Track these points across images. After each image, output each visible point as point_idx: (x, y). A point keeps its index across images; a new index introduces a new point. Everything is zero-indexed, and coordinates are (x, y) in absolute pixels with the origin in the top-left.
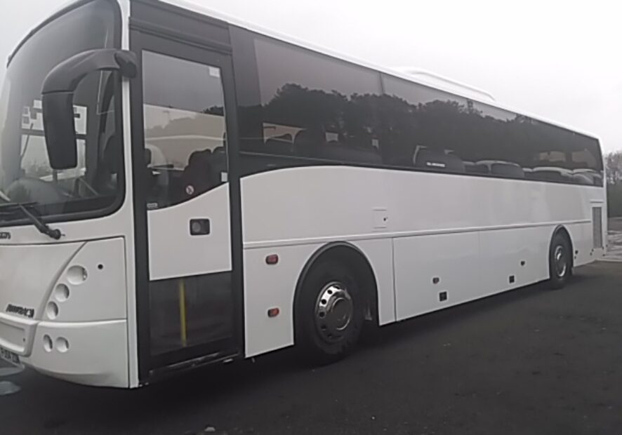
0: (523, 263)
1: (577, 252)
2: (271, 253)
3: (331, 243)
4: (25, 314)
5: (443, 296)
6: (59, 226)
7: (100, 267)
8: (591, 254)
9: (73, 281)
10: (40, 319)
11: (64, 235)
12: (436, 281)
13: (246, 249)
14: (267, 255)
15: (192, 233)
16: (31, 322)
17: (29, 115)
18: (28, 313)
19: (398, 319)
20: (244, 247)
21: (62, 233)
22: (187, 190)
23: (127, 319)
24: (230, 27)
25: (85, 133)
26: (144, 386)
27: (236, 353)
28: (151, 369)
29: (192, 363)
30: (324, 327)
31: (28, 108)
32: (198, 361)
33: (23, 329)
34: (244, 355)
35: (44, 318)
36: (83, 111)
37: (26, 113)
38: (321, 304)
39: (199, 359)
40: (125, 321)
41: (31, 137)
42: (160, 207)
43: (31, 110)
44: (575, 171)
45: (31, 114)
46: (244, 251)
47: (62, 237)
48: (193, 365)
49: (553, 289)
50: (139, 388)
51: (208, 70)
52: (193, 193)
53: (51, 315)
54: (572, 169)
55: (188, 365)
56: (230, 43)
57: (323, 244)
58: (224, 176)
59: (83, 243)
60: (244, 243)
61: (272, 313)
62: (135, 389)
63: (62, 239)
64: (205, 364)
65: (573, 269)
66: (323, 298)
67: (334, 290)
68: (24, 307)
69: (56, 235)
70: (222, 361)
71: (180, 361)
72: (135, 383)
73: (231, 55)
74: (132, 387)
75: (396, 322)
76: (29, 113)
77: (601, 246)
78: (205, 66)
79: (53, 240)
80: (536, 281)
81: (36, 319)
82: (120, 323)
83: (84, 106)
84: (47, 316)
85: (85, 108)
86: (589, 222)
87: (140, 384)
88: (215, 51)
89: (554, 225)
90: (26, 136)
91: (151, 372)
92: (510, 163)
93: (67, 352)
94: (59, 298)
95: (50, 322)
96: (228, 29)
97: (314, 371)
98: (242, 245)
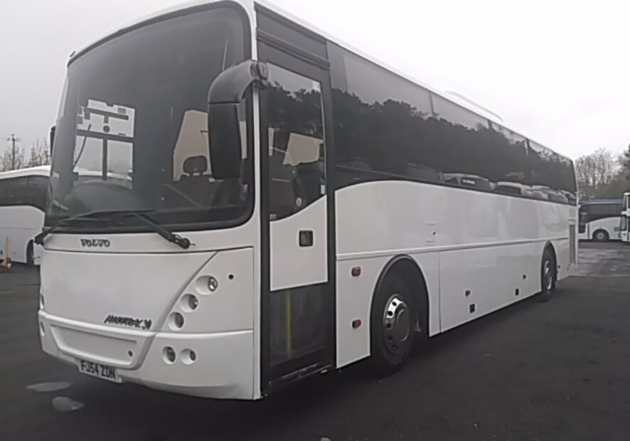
0: (524, 277)
1: (559, 267)
2: (355, 265)
3: (397, 256)
4: (137, 326)
5: (472, 308)
6: (188, 235)
7: (231, 277)
8: (568, 269)
9: (201, 291)
10: (158, 330)
11: (194, 245)
12: (468, 293)
13: (339, 260)
14: (353, 267)
15: (301, 245)
16: (147, 334)
17: (83, 115)
18: (142, 324)
19: (442, 331)
20: (338, 258)
21: (191, 242)
22: (297, 202)
23: (253, 329)
24: (328, 42)
25: (132, 136)
26: (265, 397)
27: (330, 364)
28: (269, 381)
29: (298, 374)
30: (390, 338)
31: (83, 108)
32: (302, 372)
33: (134, 342)
34: (335, 365)
35: (163, 328)
36: (130, 113)
37: (81, 113)
38: (388, 316)
39: (304, 370)
40: (251, 331)
41: (88, 138)
42: (278, 218)
43: (85, 110)
44: (534, 187)
45: (86, 115)
46: (337, 263)
47: (191, 246)
48: (300, 377)
49: (543, 301)
50: (261, 399)
51: (311, 84)
52: (302, 205)
53: (174, 327)
54: (531, 185)
55: (296, 376)
56: (327, 58)
57: (392, 257)
58: (323, 188)
59: (213, 253)
60: (337, 255)
61: (356, 324)
62: (257, 400)
63: (191, 248)
64: (308, 374)
65: (556, 283)
66: (390, 309)
67: (398, 302)
68: (135, 319)
69: (185, 244)
70: (320, 372)
71: (290, 372)
72: (258, 396)
73: (329, 70)
74: (255, 398)
75: (440, 334)
76: (83, 113)
77: (575, 262)
78: (309, 80)
79: (181, 249)
80: (533, 294)
81: (153, 331)
82: (246, 334)
83: (132, 107)
84: (168, 328)
85: (133, 110)
86: (567, 238)
87: (262, 395)
88: (318, 66)
89: (544, 241)
90: (83, 138)
91: (270, 383)
92: (481, 178)
93: (193, 364)
94: (185, 309)
95: (172, 334)
96: (325, 44)
97: (381, 381)
98: (335, 257)
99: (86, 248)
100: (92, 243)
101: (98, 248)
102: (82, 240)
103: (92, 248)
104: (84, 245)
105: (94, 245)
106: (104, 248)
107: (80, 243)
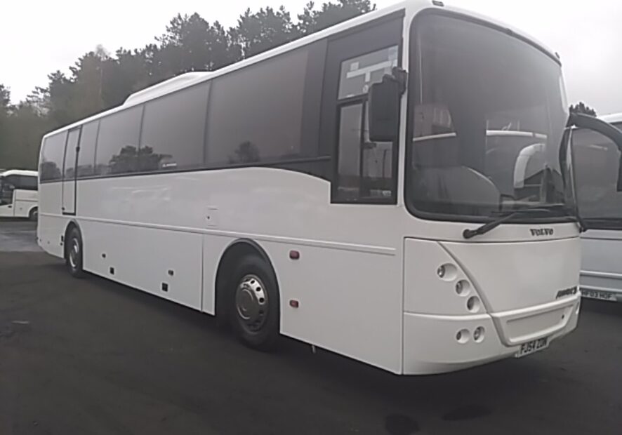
99: (536, 237)
100: (540, 232)
101: (544, 237)
102: (532, 230)
103: (541, 237)
104: (533, 234)
105: (542, 234)
106: (549, 236)
107: (530, 233)
